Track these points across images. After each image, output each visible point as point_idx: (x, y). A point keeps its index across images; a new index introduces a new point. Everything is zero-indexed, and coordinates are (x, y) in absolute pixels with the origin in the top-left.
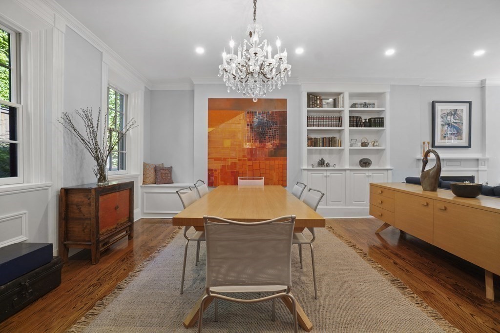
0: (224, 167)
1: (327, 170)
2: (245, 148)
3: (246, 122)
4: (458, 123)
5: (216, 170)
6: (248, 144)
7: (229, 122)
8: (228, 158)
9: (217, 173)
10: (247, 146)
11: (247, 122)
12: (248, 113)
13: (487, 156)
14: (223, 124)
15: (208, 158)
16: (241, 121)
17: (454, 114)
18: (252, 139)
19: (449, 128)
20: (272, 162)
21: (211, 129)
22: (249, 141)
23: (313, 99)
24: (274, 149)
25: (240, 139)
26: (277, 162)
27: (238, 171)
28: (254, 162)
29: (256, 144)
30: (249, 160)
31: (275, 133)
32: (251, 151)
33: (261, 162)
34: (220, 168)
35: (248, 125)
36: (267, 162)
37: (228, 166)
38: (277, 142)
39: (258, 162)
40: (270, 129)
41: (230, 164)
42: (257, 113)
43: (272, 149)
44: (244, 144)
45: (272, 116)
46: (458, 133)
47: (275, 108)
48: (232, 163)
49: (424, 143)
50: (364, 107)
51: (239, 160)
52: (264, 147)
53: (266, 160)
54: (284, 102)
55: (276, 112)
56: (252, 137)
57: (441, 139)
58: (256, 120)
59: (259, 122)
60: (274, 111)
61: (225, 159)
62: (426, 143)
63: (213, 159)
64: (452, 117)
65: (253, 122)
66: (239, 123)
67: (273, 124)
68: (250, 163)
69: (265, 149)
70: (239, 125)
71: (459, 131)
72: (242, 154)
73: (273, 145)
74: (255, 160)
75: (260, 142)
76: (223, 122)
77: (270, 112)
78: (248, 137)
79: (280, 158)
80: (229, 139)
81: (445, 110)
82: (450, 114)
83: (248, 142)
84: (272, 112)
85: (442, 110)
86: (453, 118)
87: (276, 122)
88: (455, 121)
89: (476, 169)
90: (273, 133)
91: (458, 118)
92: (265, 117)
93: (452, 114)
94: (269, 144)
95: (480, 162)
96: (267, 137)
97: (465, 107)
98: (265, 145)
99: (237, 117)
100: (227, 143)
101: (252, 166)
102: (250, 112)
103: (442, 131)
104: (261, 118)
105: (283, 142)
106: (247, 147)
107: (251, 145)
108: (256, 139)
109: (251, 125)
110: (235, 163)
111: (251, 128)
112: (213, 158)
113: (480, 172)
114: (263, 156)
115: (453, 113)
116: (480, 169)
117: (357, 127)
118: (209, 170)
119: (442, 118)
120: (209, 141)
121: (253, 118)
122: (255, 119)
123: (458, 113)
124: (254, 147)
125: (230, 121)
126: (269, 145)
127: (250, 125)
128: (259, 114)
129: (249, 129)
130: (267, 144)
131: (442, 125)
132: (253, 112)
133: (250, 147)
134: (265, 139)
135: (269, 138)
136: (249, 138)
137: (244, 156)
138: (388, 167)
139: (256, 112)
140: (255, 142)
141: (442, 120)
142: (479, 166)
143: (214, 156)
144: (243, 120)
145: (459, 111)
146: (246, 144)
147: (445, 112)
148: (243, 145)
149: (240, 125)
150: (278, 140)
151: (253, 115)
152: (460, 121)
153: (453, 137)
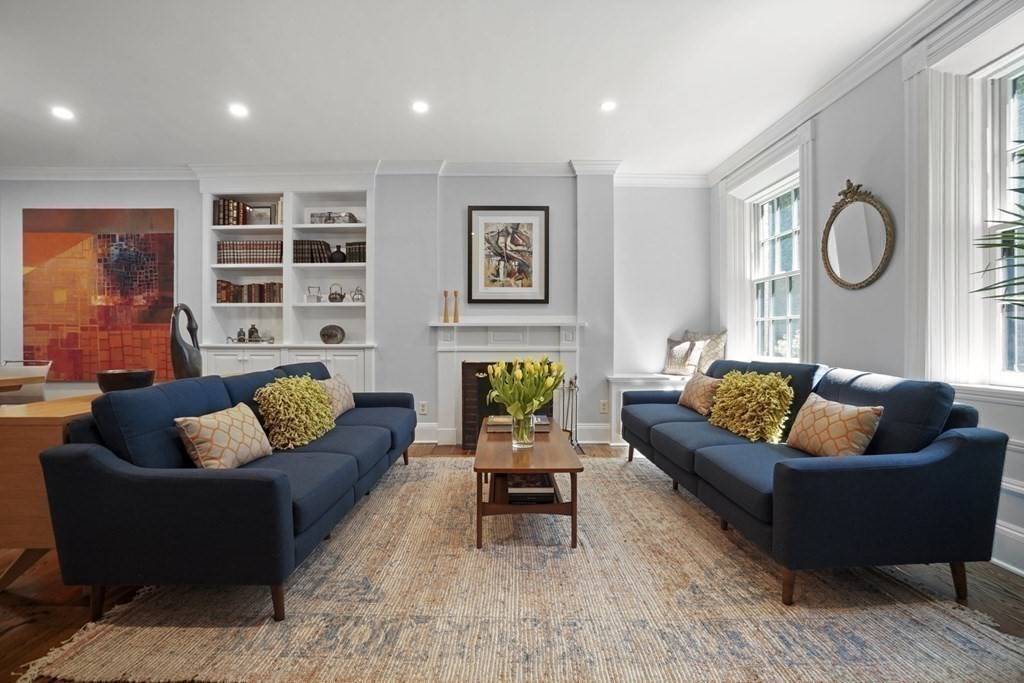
0: (54, 342)
1: (243, 348)
2: (94, 307)
3: (95, 255)
4: (522, 251)
5: (38, 349)
6: (99, 297)
7: (63, 255)
8: (62, 325)
9: (41, 353)
10: (99, 301)
11: (99, 255)
12: (99, 237)
13: (581, 321)
14: (52, 260)
15: (25, 326)
16: (86, 254)
17: (514, 233)
18: (108, 289)
19: (502, 263)
20: (146, 334)
21: (29, 269)
22: (102, 292)
23: (226, 208)
24: (150, 307)
25: (85, 287)
26: (154, 333)
27: (81, 351)
28: (111, 332)
29: (116, 298)
30: (102, 329)
31: (151, 276)
32: (105, 311)
33: (124, 332)
34: (46, 344)
35: (100, 261)
36: (137, 333)
37: (62, 340)
38: (154, 293)
39: (119, 332)
40: (142, 268)
41: (65, 336)
42: (117, 238)
43: (146, 308)
44: (93, 298)
45: (145, 243)
46: (522, 273)
47: (152, 228)
48: (69, 335)
49: (446, 294)
50: (326, 222)
51: (83, 329)
52: (130, 303)
53: (135, 328)
54: (168, 215)
55: (153, 235)
56: (108, 284)
57: (486, 285)
58: (114, 251)
59: (121, 255)
60: (150, 232)
61: (55, 327)
62: (451, 294)
63: (34, 328)
64: (509, 239)
65: (109, 255)
66: (83, 258)
67: (148, 260)
68: (104, 335)
69: (132, 308)
70: (82, 261)
71: (525, 269)
72: (88, 318)
73: (147, 299)
74: (114, 329)
75: (122, 295)
76: (52, 255)
77: (142, 235)
78: (99, 284)
79: (160, 325)
80: (62, 288)
81: (493, 224)
82: (505, 233)
83: (100, 294)
84: (147, 235)
85: (487, 225)
86: (512, 242)
87: (154, 255)
88: (514, 248)
89: (556, 348)
90: (147, 277)
91: (521, 242)
92: (132, 244)
93: (508, 234)
94: (140, 297)
95: (563, 333)
96: (136, 284)
97: (538, 218)
98: (132, 300)
99: (79, 245)
100: (61, 296)
101: (109, 339)
102: (104, 236)
103: (487, 268)
104: (125, 247)
105: (167, 294)
106: (99, 304)
107: (107, 300)
108: (114, 288)
109: (105, 260)
110: (76, 335)
111: (105, 266)
112: (33, 325)
113: (562, 354)
114: (129, 321)
115: (511, 231)
116: (562, 348)
117: (313, 262)
118: (26, 348)
119: (487, 241)
120: (26, 293)
121: (109, 247)
122: (112, 248)
123: (522, 231)
124: (111, 304)
125: (66, 254)
126: (140, 300)
127: (103, 260)
128: (121, 239)
129: (102, 268)
130: (135, 297)
131: (488, 257)
132: (109, 236)
133: (104, 304)
134: (132, 289)
135: (140, 285)
136: (102, 286)
137: (92, 321)
138: (369, 343)
139: (114, 236)
140: (114, 294)
141: (488, 245)
142: (563, 342)
143: (36, 321)
144: (91, 252)
145: (523, 226)
146: (96, 298)
147: (494, 229)
148: (90, 300)
149: (84, 261)
150: (156, 291)
151: (108, 242)
152: (525, 249)
153: (512, 281)
